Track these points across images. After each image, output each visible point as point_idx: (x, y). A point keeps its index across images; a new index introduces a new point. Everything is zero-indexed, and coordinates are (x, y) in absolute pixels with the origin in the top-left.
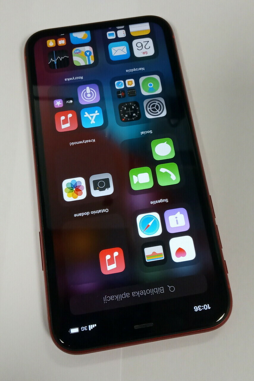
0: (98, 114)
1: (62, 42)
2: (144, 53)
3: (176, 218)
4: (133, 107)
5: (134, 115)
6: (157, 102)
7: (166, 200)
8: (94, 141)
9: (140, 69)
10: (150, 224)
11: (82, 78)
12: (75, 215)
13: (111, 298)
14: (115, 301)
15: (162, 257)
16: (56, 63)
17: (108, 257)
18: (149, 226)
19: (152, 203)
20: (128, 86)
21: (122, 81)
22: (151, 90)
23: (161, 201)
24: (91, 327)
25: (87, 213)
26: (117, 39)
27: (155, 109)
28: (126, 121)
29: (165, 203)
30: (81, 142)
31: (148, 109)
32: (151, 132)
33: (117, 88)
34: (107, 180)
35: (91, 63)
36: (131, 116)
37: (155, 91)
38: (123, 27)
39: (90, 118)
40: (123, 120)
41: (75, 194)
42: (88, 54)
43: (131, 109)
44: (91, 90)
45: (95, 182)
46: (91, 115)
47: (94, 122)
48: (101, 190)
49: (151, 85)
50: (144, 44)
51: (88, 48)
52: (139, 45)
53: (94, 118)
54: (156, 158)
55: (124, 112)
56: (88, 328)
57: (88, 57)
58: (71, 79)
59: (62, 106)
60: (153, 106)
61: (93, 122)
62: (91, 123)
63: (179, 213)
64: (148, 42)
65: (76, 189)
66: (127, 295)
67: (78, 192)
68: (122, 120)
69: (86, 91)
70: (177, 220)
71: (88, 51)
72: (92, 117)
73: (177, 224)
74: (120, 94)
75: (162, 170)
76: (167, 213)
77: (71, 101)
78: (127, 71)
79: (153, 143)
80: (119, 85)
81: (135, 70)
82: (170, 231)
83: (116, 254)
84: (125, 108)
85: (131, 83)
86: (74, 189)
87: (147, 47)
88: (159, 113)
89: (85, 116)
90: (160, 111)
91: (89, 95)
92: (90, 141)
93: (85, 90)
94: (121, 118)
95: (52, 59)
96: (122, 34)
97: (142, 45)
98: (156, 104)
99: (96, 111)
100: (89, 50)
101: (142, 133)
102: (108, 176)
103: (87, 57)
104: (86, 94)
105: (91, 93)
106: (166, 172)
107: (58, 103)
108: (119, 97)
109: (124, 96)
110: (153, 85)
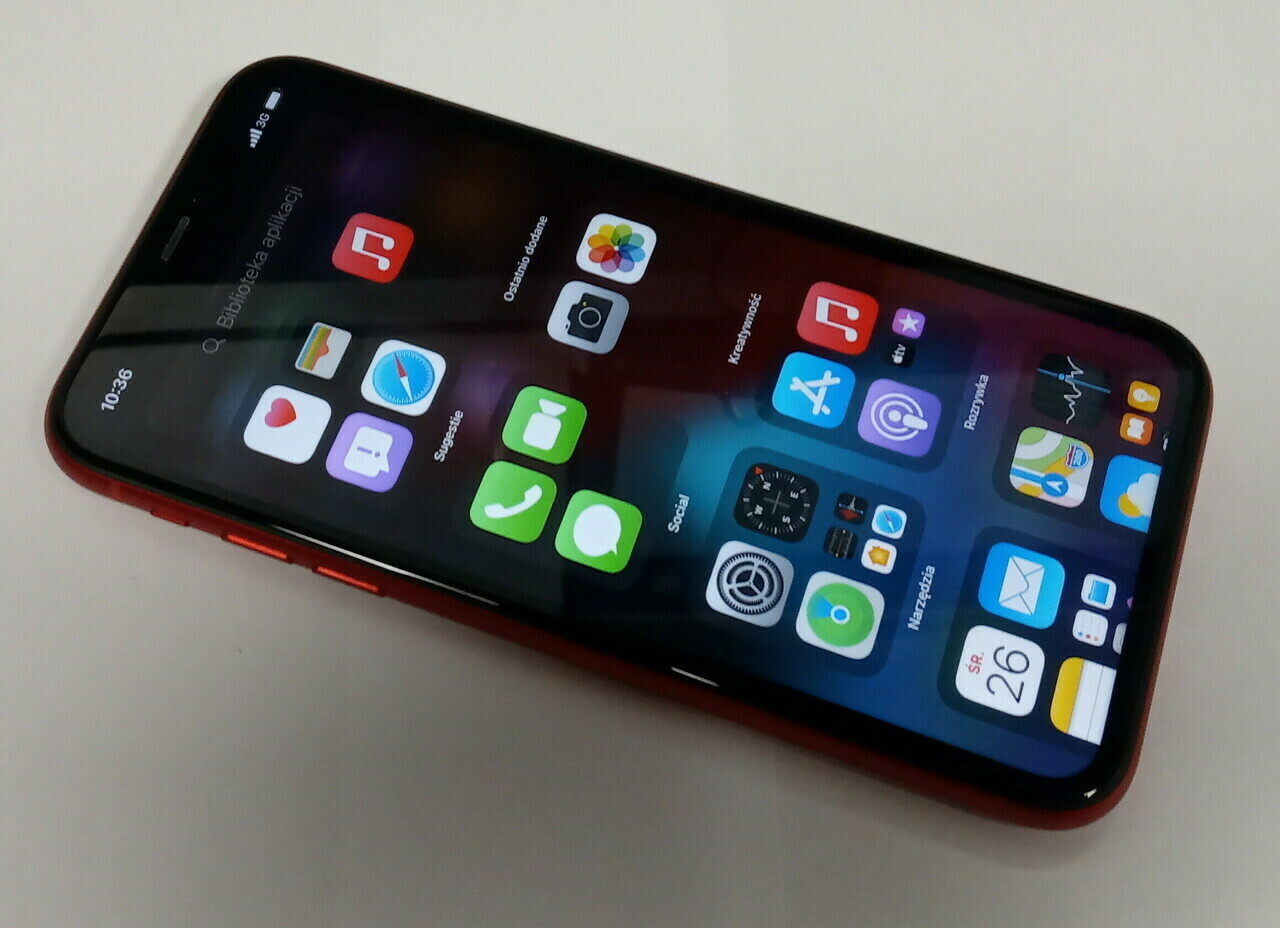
0: (816, 411)
1: (1135, 429)
2: (976, 659)
3: (378, 455)
4: (786, 520)
5: (759, 510)
6: (767, 602)
7: (440, 456)
8: (733, 360)
9: (918, 614)
10: (405, 381)
11: (970, 424)
12: (543, 220)
13: (288, 205)
14: (275, 209)
15: (301, 365)
16: (1061, 377)
17: (389, 243)
18: (402, 374)
19: (459, 415)
20: (871, 544)
21: (898, 535)
22: (822, 607)
23: (448, 441)
24: (255, 135)
25: (530, 249)
26: (1071, 602)
27: (748, 582)
28: (751, 476)
29: (438, 448)
30: (748, 324)
31: (757, 562)
32: (674, 526)
33: (881, 509)
34: (593, 336)
35: (1011, 476)
36: (758, 496)
37: (810, 616)
38: (1117, 645)
39: (813, 384)
40: (758, 470)
41: (601, 244)
42: (1055, 485)
43: (782, 512)
44: (911, 430)
45: (605, 306)
46: (822, 392)
47: (793, 387)
48: (575, 309)
49: (840, 615)
50: (1014, 681)
51: (1075, 495)
52: (1017, 662)
53: (811, 395)
54: (581, 497)
55: (782, 486)
56: (259, 128)
57: (1043, 481)
58: (980, 393)
59: (895, 328)
60: (759, 581)
61: (797, 384)
62: (796, 380)
63: (386, 469)
64: (1018, 700)
65: (617, 252)
66: (270, 241)
67: (601, 255)
68: (761, 466)
69: (916, 414)
70: (370, 452)
71: (1065, 488)
72: (815, 391)
73: (360, 449)
74: (852, 506)
75: (536, 493)
76: (407, 438)
77: (898, 359)
78: (931, 570)
79: (635, 515)
80: (888, 520)
81: (924, 596)
82: (353, 420)
83: (384, 264)
84: (794, 495)
85: (878, 557)
86: (616, 248)
87: (996, 683)
88: (726, 587)
89: (828, 374)
90: (731, 592)
91: (895, 416)
92: (739, 348)
93: (921, 414)
94: (768, 469)
95: (1081, 372)
96: (1090, 628)
97: (1011, 670)
98: (761, 595)
99: (827, 411)
100: (1070, 493)
101: (684, 501)
102: (606, 344)
103: (1042, 475)
104: (904, 412)
105: (900, 424)
106: (523, 499)
107: (909, 323)
108: (845, 499)
109: (839, 513)
110: (836, 621)
